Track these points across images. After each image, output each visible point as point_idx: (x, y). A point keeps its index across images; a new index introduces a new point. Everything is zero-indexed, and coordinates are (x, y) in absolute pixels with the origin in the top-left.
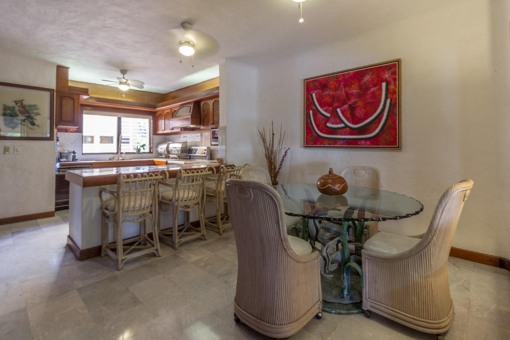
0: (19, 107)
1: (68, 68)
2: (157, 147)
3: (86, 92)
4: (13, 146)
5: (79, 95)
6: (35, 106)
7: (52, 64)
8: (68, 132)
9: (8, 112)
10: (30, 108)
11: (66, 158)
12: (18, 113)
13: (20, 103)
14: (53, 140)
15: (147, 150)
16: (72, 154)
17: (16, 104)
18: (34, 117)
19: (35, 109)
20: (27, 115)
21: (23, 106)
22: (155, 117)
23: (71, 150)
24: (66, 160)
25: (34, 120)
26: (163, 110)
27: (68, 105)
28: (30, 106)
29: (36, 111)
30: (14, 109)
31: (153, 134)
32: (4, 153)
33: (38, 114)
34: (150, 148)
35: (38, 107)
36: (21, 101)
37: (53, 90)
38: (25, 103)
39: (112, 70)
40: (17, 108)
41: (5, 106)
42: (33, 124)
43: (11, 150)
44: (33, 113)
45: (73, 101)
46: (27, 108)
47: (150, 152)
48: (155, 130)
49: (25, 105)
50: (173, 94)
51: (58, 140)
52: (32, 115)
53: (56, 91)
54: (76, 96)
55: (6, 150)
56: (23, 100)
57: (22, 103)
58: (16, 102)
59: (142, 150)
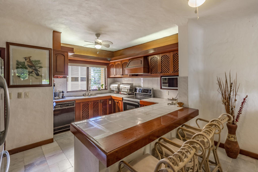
0: (28, 62)
1: (60, 33)
2: (110, 86)
3: (72, 50)
4: (24, 92)
5: (67, 52)
6: (39, 61)
7: (50, 29)
8: (59, 78)
9: (20, 66)
10: (36, 63)
11: (58, 97)
12: (27, 67)
13: (28, 59)
14: (51, 86)
15: (104, 88)
16: (62, 93)
17: (26, 60)
18: (39, 70)
19: (39, 64)
20: (34, 68)
21: (30, 61)
22: (109, 66)
23: (61, 90)
24: (58, 98)
25: (38, 72)
26: (115, 62)
27: (60, 59)
28: (36, 61)
29: (39, 65)
30: (25, 64)
31: (107, 78)
32: (18, 97)
33: (41, 67)
34: (106, 87)
35: (41, 62)
36: (29, 58)
37: (51, 49)
38: (32, 59)
39: (90, 34)
40: (26, 63)
41: (18, 61)
42: (38, 75)
43: (23, 95)
44: (37, 67)
45: (64, 57)
46: (33, 63)
47: (105, 89)
48: (108, 75)
49: (32, 61)
50: (121, 51)
51: (54, 86)
52: (37, 68)
53: (53, 49)
54: (66, 53)
55: (19, 95)
56: (31, 57)
57: (30, 59)
58: (26, 59)
59: (101, 88)
